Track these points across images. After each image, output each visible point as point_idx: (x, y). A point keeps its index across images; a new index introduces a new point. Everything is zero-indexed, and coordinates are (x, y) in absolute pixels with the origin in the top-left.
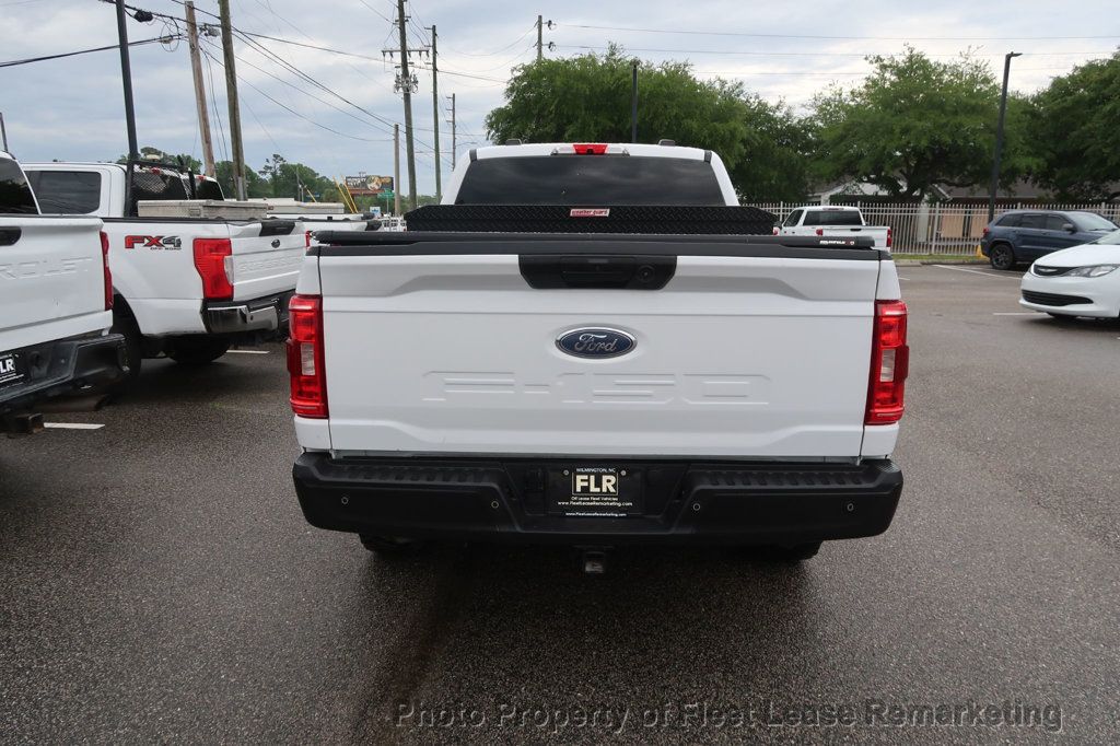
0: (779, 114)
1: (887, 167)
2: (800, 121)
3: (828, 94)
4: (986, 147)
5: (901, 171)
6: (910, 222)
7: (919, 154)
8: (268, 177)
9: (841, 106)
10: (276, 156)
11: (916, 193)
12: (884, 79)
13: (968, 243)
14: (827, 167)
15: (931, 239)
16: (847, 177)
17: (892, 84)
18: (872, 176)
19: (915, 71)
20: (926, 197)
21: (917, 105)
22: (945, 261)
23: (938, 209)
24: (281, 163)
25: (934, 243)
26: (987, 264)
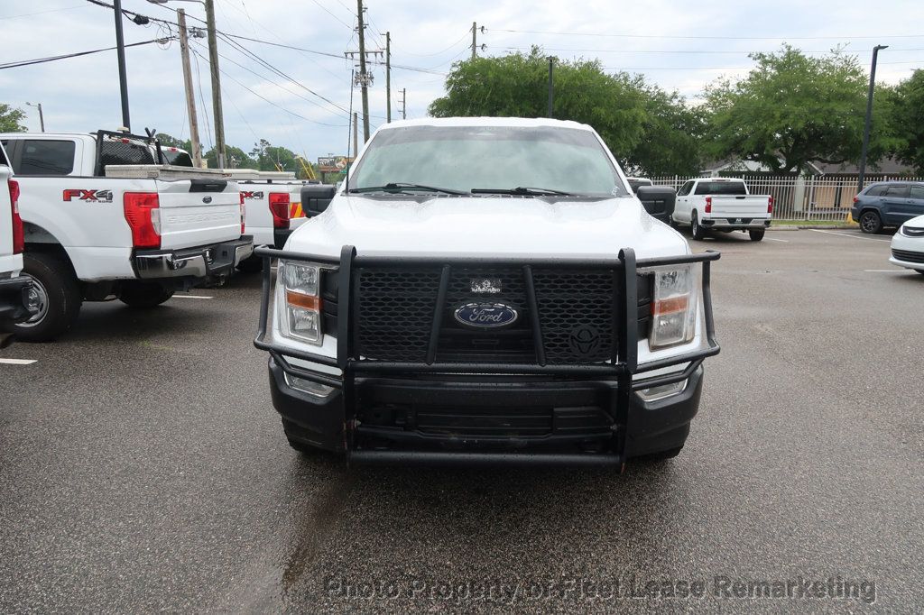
0: (675, 102)
1: (768, 148)
2: (693, 109)
3: (717, 86)
4: (855, 128)
5: (781, 151)
6: (789, 192)
7: (797, 136)
8: (256, 158)
9: (729, 95)
10: (263, 141)
11: (794, 170)
12: (765, 72)
13: (840, 212)
14: (716, 148)
15: (807, 209)
16: (735, 157)
17: (773, 77)
18: (756, 155)
19: (792, 64)
20: (802, 172)
21: (794, 94)
22: (819, 226)
23: (813, 181)
24: (267, 146)
25: (809, 212)
26: (857, 228)
